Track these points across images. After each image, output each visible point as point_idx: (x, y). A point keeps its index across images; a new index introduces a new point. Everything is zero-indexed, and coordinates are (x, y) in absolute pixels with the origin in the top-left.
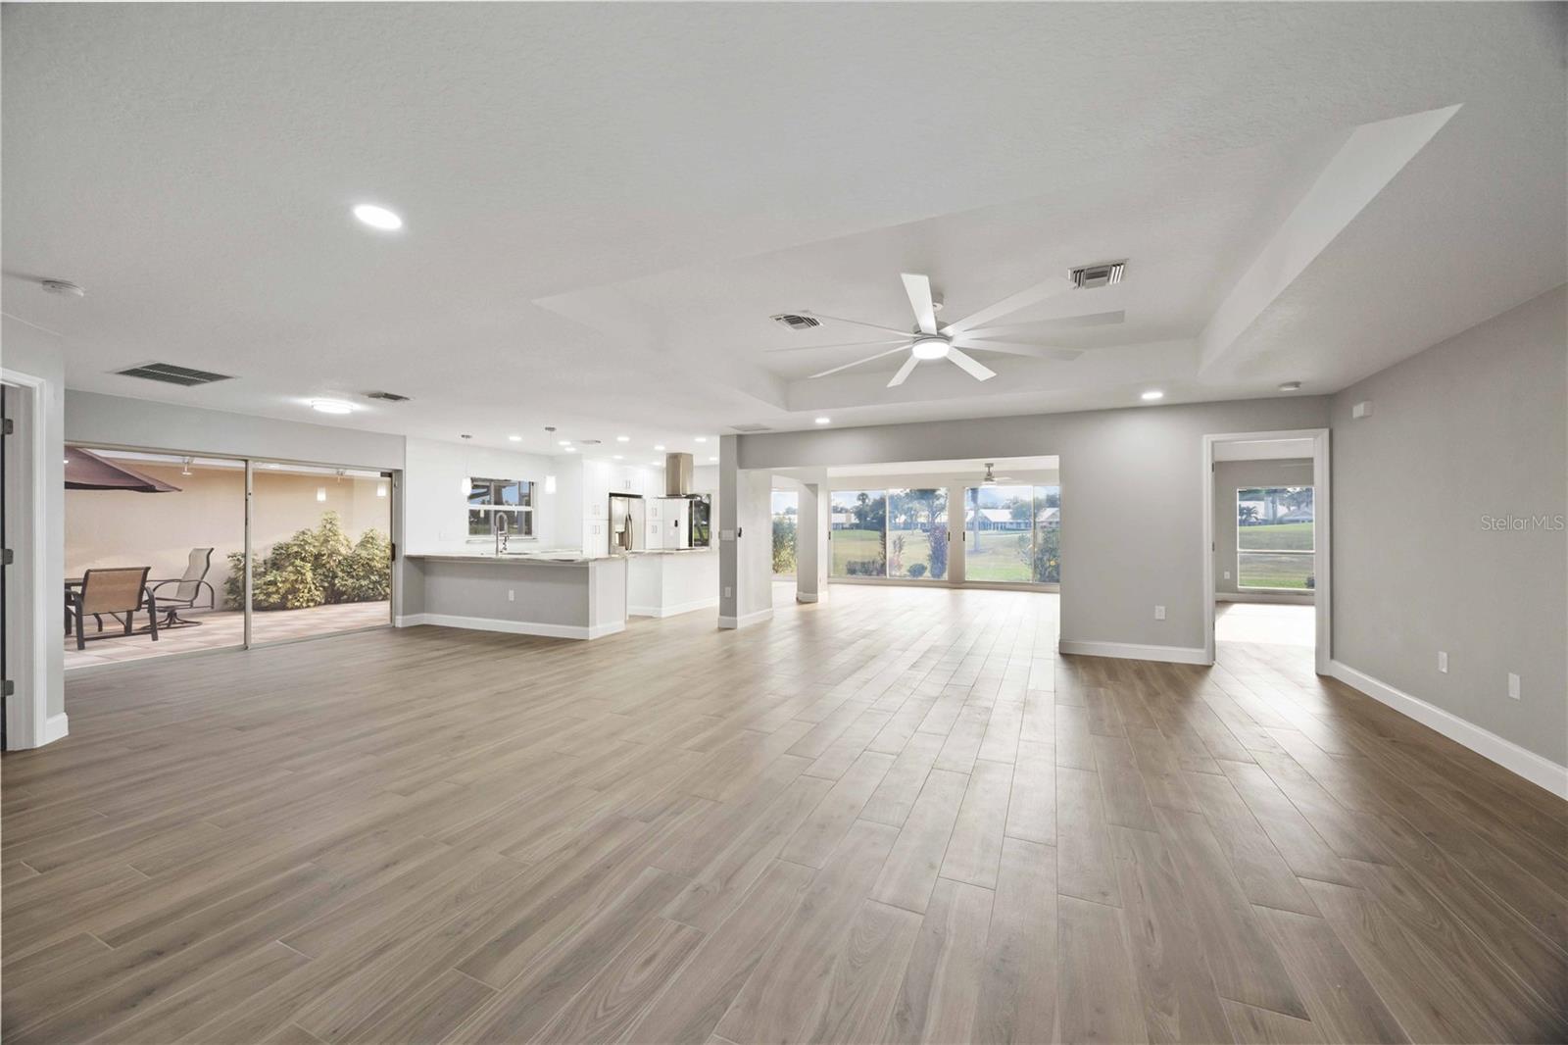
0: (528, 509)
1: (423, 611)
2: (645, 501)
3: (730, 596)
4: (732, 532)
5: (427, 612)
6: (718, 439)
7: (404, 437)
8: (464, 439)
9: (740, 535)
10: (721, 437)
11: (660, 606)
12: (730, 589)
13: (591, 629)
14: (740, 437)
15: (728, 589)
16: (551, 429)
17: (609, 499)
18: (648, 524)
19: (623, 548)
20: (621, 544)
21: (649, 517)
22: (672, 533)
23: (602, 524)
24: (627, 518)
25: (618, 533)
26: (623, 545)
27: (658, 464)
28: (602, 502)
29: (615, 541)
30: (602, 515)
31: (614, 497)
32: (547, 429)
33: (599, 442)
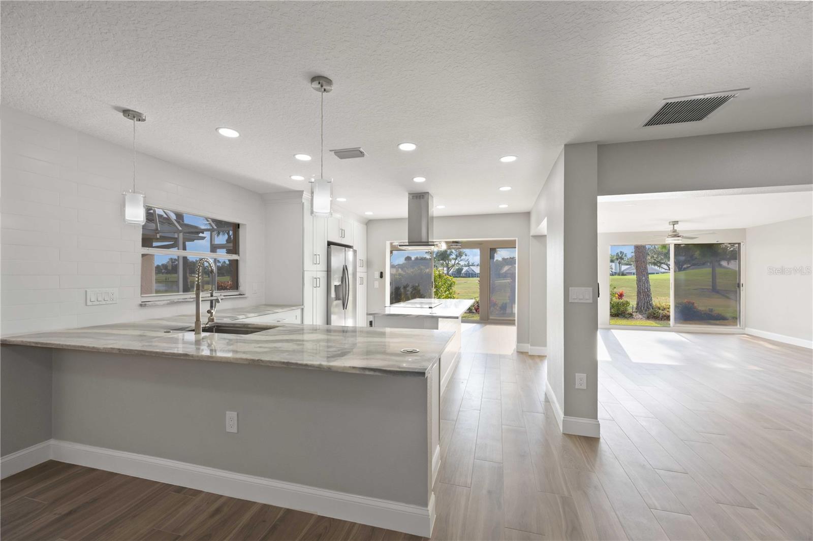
0: (233, 257)
2: (355, 251)
3: (584, 386)
12: (584, 376)
16: (321, 81)
17: (328, 247)
18: (358, 275)
19: (340, 302)
20: (337, 298)
21: (359, 269)
22: (377, 284)
23: (322, 275)
24: (344, 270)
25: (335, 286)
26: (339, 299)
27: (369, 214)
28: (322, 249)
29: (333, 295)
30: (323, 266)
31: (332, 246)
32: (314, 79)
33: (362, 154)
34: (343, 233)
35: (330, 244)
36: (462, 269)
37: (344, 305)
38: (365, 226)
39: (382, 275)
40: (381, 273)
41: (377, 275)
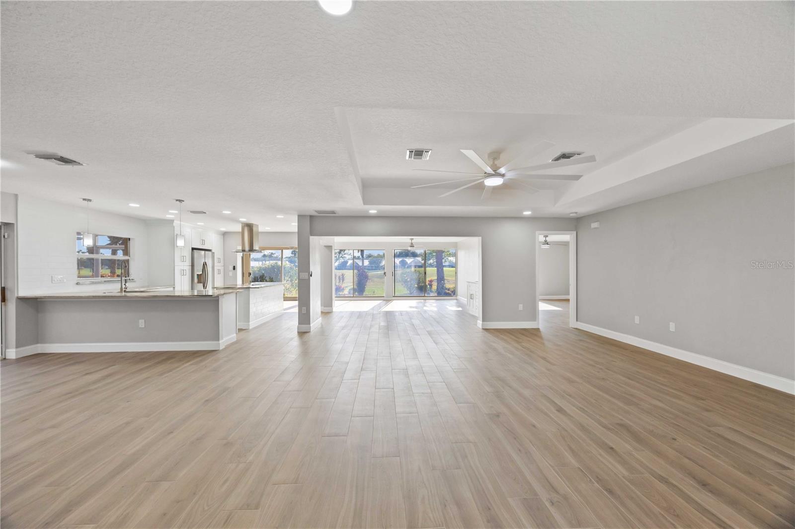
0: (126, 258)
1: (37, 343)
2: (214, 253)
3: (305, 312)
4: (307, 274)
5: (42, 343)
6: (297, 217)
7: (16, 196)
8: (86, 202)
9: (311, 276)
10: (299, 216)
11: (249, 322)
12: (305, 308)
13: (220, 342)
14: (311, 217)
15: (304, 309)
16: (180, 201)
17: (192, 252)
18: (216, 268)
19: (201, 285)
20: (199, 282)
21: (216, 264)
22: (231, 274)
23: (188, 268)
24: (204, 264)
25: (198, 275)
26: (201, 283)
27: (223, 229)
28: (187, 253)
29: (196, 280)
30: (188, 262)
31: (195, 251)
32: (177, 200)
33: (205, 213)
34: (203, 242)
35: (193, 249)
36: (347, 262)
37: (204, 286)
38: (223, 236)
39: (234, 268)
40: (234, 267)
41: (231, 268)
